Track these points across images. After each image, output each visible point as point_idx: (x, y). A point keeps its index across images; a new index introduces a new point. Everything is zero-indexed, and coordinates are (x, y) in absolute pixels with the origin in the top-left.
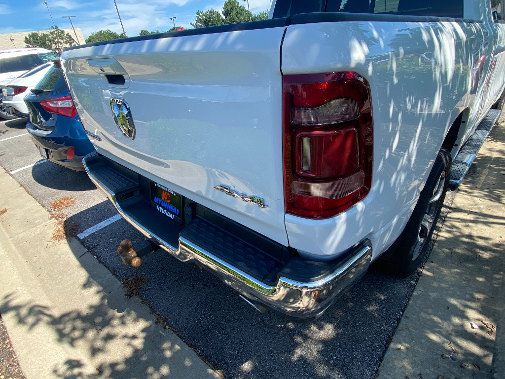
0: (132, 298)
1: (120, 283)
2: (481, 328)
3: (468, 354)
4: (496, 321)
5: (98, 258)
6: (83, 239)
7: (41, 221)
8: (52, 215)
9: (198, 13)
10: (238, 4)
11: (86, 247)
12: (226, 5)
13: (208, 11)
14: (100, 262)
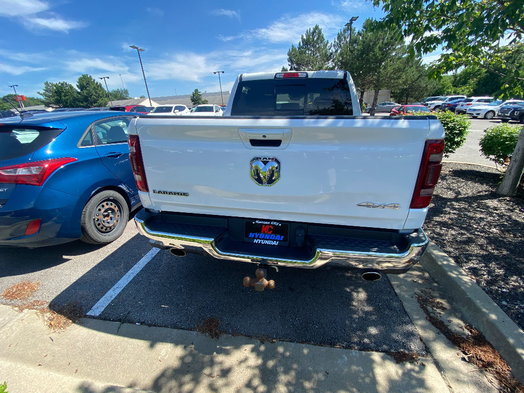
0: (220, 338)
1: (195, 333)
5: (142, 323)
6: (100, 315)
7: (7, 318)
8: (18, 306)
9: (47, 83)
10: (94, 80)
11: (113, 321)
12: (80, 79)
13: (60, 83)
14: (150, 325)
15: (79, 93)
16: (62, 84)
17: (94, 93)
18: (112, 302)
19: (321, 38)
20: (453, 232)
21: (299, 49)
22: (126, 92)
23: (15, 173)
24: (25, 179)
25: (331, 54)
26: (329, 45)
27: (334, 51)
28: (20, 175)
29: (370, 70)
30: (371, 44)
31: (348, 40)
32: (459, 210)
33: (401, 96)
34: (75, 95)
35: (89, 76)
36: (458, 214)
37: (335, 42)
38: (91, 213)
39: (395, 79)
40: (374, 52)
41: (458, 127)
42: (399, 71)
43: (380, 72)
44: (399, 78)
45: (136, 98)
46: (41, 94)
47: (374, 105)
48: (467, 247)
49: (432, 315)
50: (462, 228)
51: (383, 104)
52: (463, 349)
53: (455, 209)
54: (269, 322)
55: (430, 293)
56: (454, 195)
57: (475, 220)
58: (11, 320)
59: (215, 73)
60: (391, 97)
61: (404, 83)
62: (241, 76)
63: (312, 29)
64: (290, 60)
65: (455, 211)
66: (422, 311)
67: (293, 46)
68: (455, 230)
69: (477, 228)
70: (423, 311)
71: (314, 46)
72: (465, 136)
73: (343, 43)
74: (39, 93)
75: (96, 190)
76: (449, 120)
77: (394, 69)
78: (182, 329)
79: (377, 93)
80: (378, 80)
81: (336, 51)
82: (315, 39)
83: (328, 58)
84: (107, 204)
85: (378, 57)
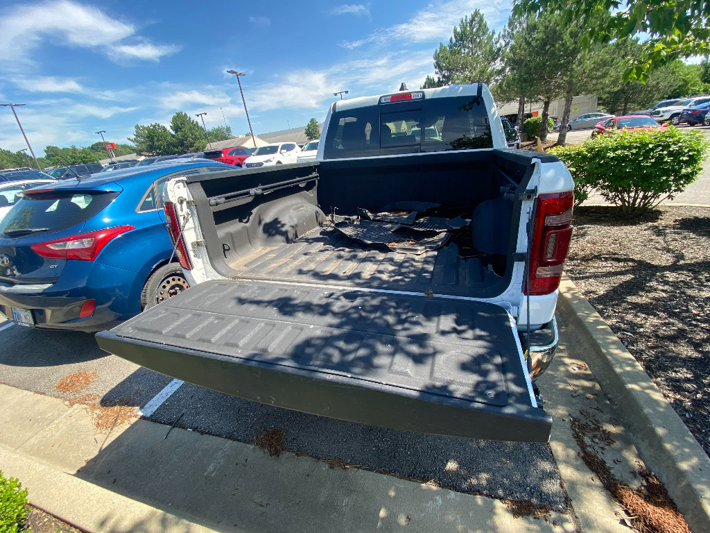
0: (281, 456)
1: (252, 447)
2: (579, 368)
3: (584, 388)
4: (583, 360)
5: (195, 429)
6: (152, 416)
7: (56, 414)
8: (70, 400)
9: (137, 127)
10: (190, 118)
11: (164, 423)
12: (174, 119)
13: (152, 125)
14: (202, 433)
15: (173, 136)
16: (154, 126)
17: (190, 135)
18: (167, 401)
19: (482, 27)
20: (656, 321)
21: (450, 48)
22: (228, 129)
23: (65, 246)
24: (78, 254)
25: (499, 50)
26: (496, 36)
27: (504, 45)
28: (70, 250)
29: (557, 67)
30: (558, 28)
31: (525, 25)
32: (675, 285)
33: (614, 103)
34: (169, 138)
35: (184, 114)
36: (672, 292)
37: (505, 31)
38: (152, 291)
39: (597, 78)
40: (562, 40)
41: (686, 151)
42: (605, 66)
43: (572, 69)
44: (604, 75)
45: (241, 137)
46: (132, 141)
47: (565, 120)
48: (672, 346)
49: (589, 449)
50: (672, 315)
51: (586, 117)
52: (627, 505)
53: (666, 283)
54: (345, 442)
55: (594, 416)
56: (671, 261)
57: (696, 302)
58: (59, 415)
59: (336, 94)
60: (599, 104)
61: (614, 83)
62: (335, 104)
63: (469, 17)
64: (438, 66)
65: (666, 287)
66: (574, 443)
67: (441, 45)
68: (659, 318)
69: (698, 315)
70: (576, 442)
71: (473, 41)
72: (701, 164)
73: (518, 32)
74: (129, 139)
75: (158, 263)
76: (671, 140)
77: (594, 63)
78: (238, 440)
79: (569, 101)
80: (570, 83)
81: (507, 45)
82: (474, 30)
83: (494, 55)
84: (174, 280)
85: (568, 47)
